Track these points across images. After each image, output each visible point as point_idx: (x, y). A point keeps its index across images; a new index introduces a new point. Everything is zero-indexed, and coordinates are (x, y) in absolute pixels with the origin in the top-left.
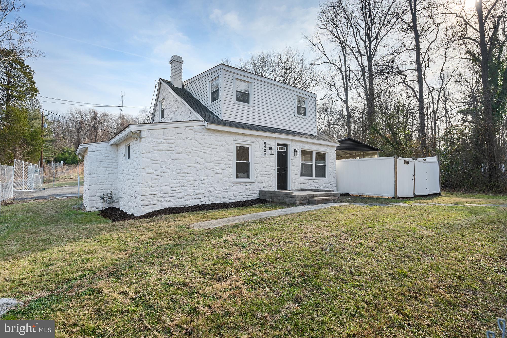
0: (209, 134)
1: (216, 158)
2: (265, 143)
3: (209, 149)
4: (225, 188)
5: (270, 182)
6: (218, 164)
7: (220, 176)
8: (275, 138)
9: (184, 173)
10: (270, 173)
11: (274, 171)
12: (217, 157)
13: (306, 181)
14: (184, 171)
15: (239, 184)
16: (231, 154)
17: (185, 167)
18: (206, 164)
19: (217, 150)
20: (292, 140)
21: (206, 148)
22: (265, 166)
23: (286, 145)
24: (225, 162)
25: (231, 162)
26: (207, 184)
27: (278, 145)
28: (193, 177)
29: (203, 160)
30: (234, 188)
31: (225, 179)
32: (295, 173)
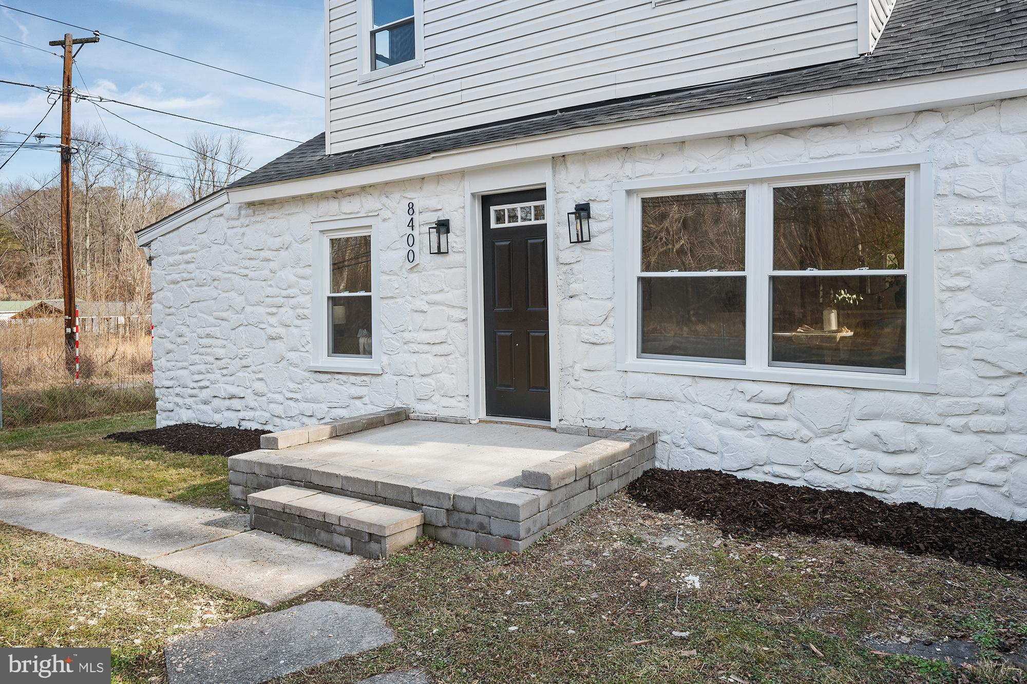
0: (253, 219)
1: (270, 291)
2: (411, 207)
3: (253, 263)
4: (292, 385)
5: (444, 377)
6: (274, 310)
7: (279, 346)
8: (462, 174)
9: (208, 336)
10: (440, 336)
11: (461, 326)
12: (271, 286)
13: (673, 387)
14: (208, 330)
15: (329, 376)
16: (308, 271)
17: (211, 319)
18: (249, 309)
19: (272, 265)
20: (559, 160)
21: (248, 263)
22: (420, 304)
23: (539, 193)
24: (292, 301)
25: (308, 297)
26: (249, 370)
27: (487, 201)
28: (224, 347)
29: (243, 297)
30: (315, 389)
31: (292, 356)
32: (586, 337)
